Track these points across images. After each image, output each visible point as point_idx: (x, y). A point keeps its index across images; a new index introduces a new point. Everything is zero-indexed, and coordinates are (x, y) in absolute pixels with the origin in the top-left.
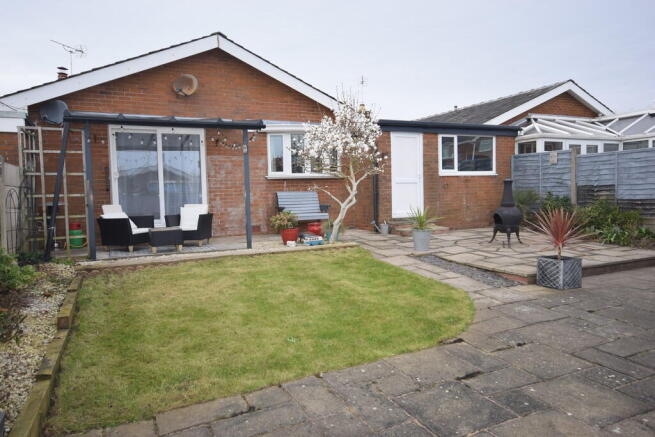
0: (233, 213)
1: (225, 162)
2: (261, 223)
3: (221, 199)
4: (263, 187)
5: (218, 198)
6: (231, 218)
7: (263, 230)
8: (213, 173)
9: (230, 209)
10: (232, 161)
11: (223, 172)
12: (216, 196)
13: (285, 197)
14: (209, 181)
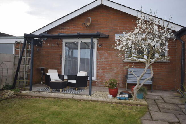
0: (107, 76)
1: (104, 53)
2: (120, 82)
3: (102, 70)
4: (122, 65)
5: (100, 69)
6: (106, 79)
7: (120, 86)
8: (99, 58)
9: (105, 74)
10: (108, 53)
11: (103, 58)
12: (100, 68)
13: (132, 71)
14: (97, 62)
